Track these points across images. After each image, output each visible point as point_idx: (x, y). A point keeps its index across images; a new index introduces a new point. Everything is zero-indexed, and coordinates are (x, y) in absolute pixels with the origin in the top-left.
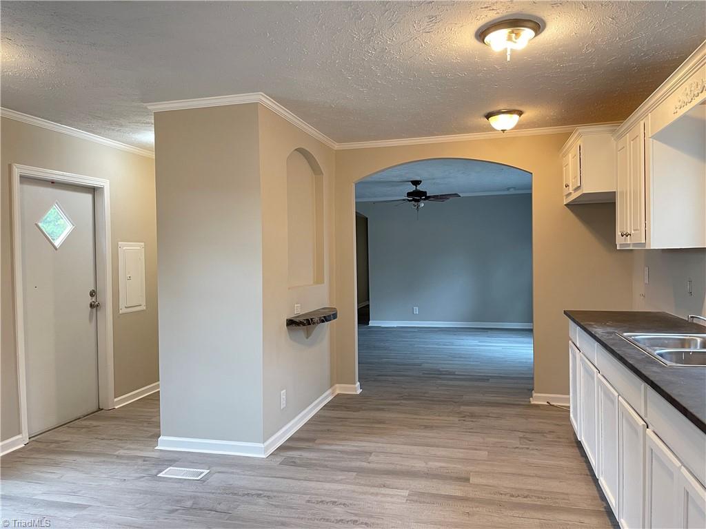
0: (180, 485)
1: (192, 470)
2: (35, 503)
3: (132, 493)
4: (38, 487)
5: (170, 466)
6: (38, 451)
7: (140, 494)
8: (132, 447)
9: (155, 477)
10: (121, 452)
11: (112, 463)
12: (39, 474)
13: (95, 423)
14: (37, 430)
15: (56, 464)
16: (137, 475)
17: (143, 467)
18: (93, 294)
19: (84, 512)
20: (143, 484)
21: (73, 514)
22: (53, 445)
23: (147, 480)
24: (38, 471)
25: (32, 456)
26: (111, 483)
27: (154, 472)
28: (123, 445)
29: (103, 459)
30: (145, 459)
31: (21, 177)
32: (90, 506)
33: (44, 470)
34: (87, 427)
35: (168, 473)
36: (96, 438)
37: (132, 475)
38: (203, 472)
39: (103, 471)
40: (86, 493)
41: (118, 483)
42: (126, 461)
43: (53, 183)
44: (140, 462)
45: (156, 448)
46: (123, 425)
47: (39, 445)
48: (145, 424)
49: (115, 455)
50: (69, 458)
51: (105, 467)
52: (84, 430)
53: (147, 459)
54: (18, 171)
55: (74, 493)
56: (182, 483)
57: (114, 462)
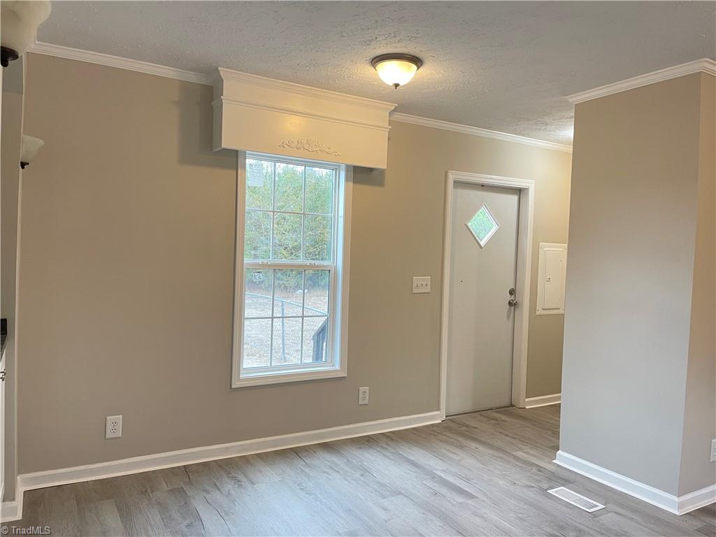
0: (568, 510)
1: (586, 499)
2: (434, 477)
3: (518, 499)
4: (440, 462)
5: (564, 485)
6: (450, 429)
7: (526, 503)
8: (531, 452)
9: (544, 492)
10: (519, 454)
11: (509, 462)
12: (444, 451)
13: (504, 418)
14: (454, 411)
15: (462, 447)
16: (528, 483)
17: (536, 477)
18: (512, 292)
19: (470, 502)
20: (531, 495)
21: (460, 499)
22: (464, 428)
23: (536, 491)
24: (445, 449)
25: (444, 433)
26: (501, 482)
27: (545, 486)
28: (523, 447)
29: (501, 455)
30: (540, 469)
31: (455, 182)
32: (477, 497)
33: (451, 449)
34: (496, 419)
35: (559, 492)
36: (500, 433)
37: (523, 481)
38: (596, 506)
39: (498, 467)
40: (476, 483)
41: (508, 485)
42: (521, 465)
43: (483, 187)
44: (534, 470)
45: (554, 461)
46: (528, 427)
47: (453, 425)
48: (550, 433)
49: (513, 455)
50: (473, 445)
51: (501, 464)
52: (494, 421)
53: (541, 469)
54: (452, 176)
55: (467, 480)
56: (571, 509)
57: (510, 462)
